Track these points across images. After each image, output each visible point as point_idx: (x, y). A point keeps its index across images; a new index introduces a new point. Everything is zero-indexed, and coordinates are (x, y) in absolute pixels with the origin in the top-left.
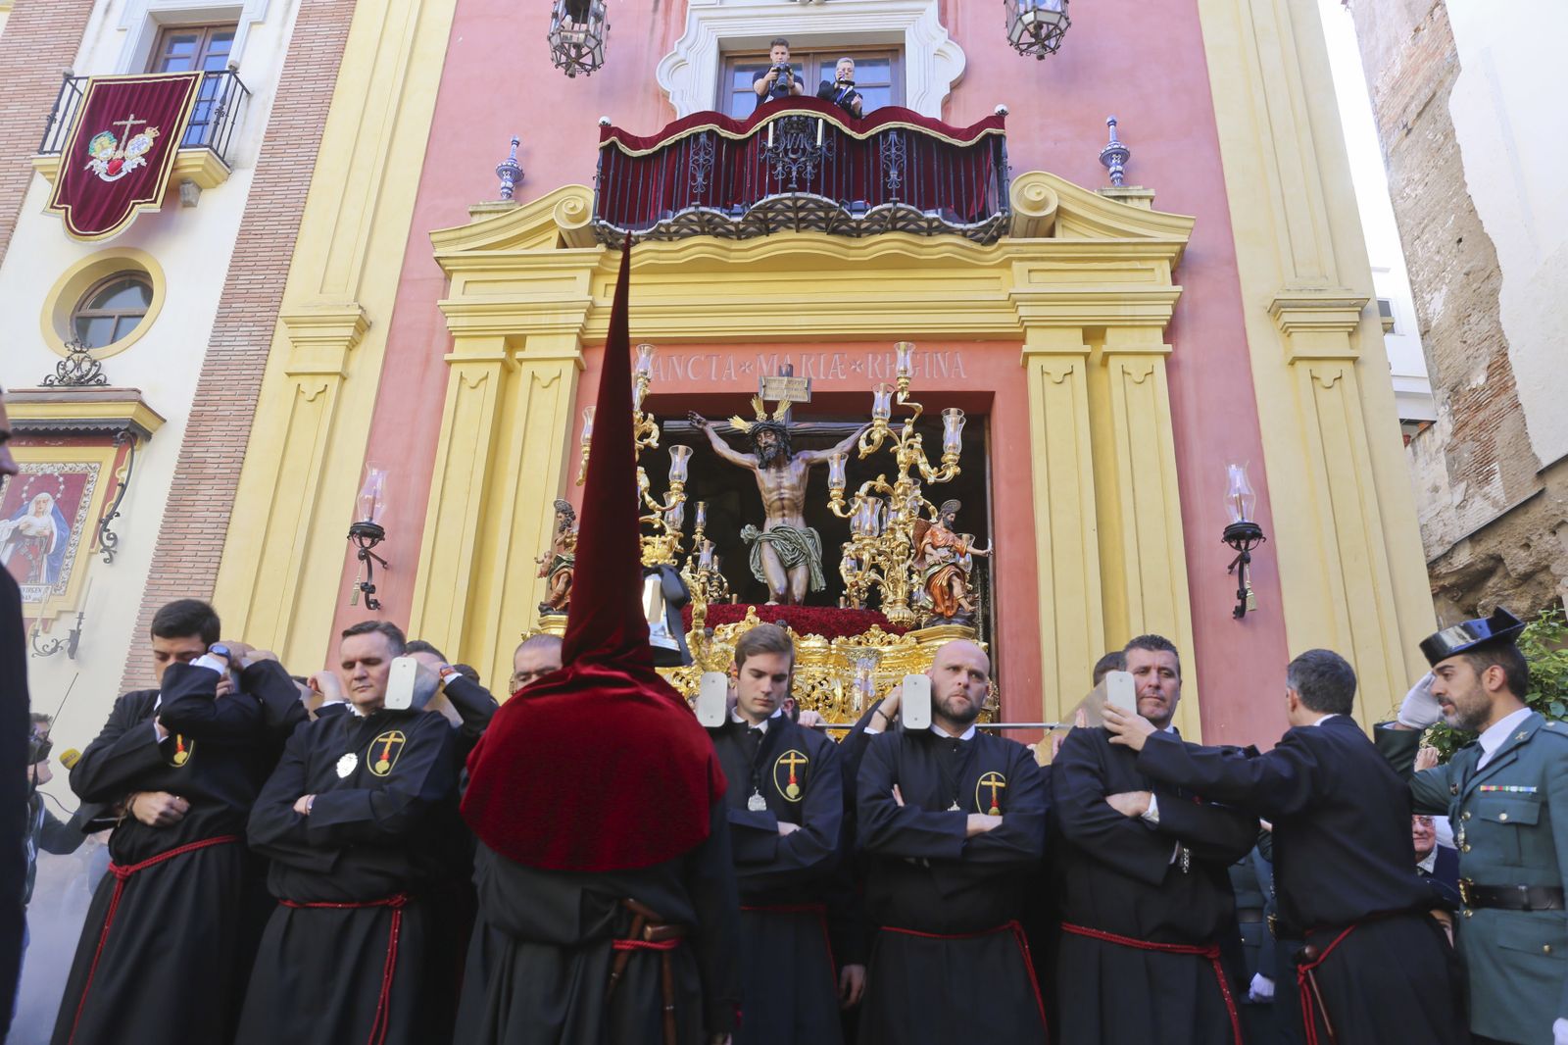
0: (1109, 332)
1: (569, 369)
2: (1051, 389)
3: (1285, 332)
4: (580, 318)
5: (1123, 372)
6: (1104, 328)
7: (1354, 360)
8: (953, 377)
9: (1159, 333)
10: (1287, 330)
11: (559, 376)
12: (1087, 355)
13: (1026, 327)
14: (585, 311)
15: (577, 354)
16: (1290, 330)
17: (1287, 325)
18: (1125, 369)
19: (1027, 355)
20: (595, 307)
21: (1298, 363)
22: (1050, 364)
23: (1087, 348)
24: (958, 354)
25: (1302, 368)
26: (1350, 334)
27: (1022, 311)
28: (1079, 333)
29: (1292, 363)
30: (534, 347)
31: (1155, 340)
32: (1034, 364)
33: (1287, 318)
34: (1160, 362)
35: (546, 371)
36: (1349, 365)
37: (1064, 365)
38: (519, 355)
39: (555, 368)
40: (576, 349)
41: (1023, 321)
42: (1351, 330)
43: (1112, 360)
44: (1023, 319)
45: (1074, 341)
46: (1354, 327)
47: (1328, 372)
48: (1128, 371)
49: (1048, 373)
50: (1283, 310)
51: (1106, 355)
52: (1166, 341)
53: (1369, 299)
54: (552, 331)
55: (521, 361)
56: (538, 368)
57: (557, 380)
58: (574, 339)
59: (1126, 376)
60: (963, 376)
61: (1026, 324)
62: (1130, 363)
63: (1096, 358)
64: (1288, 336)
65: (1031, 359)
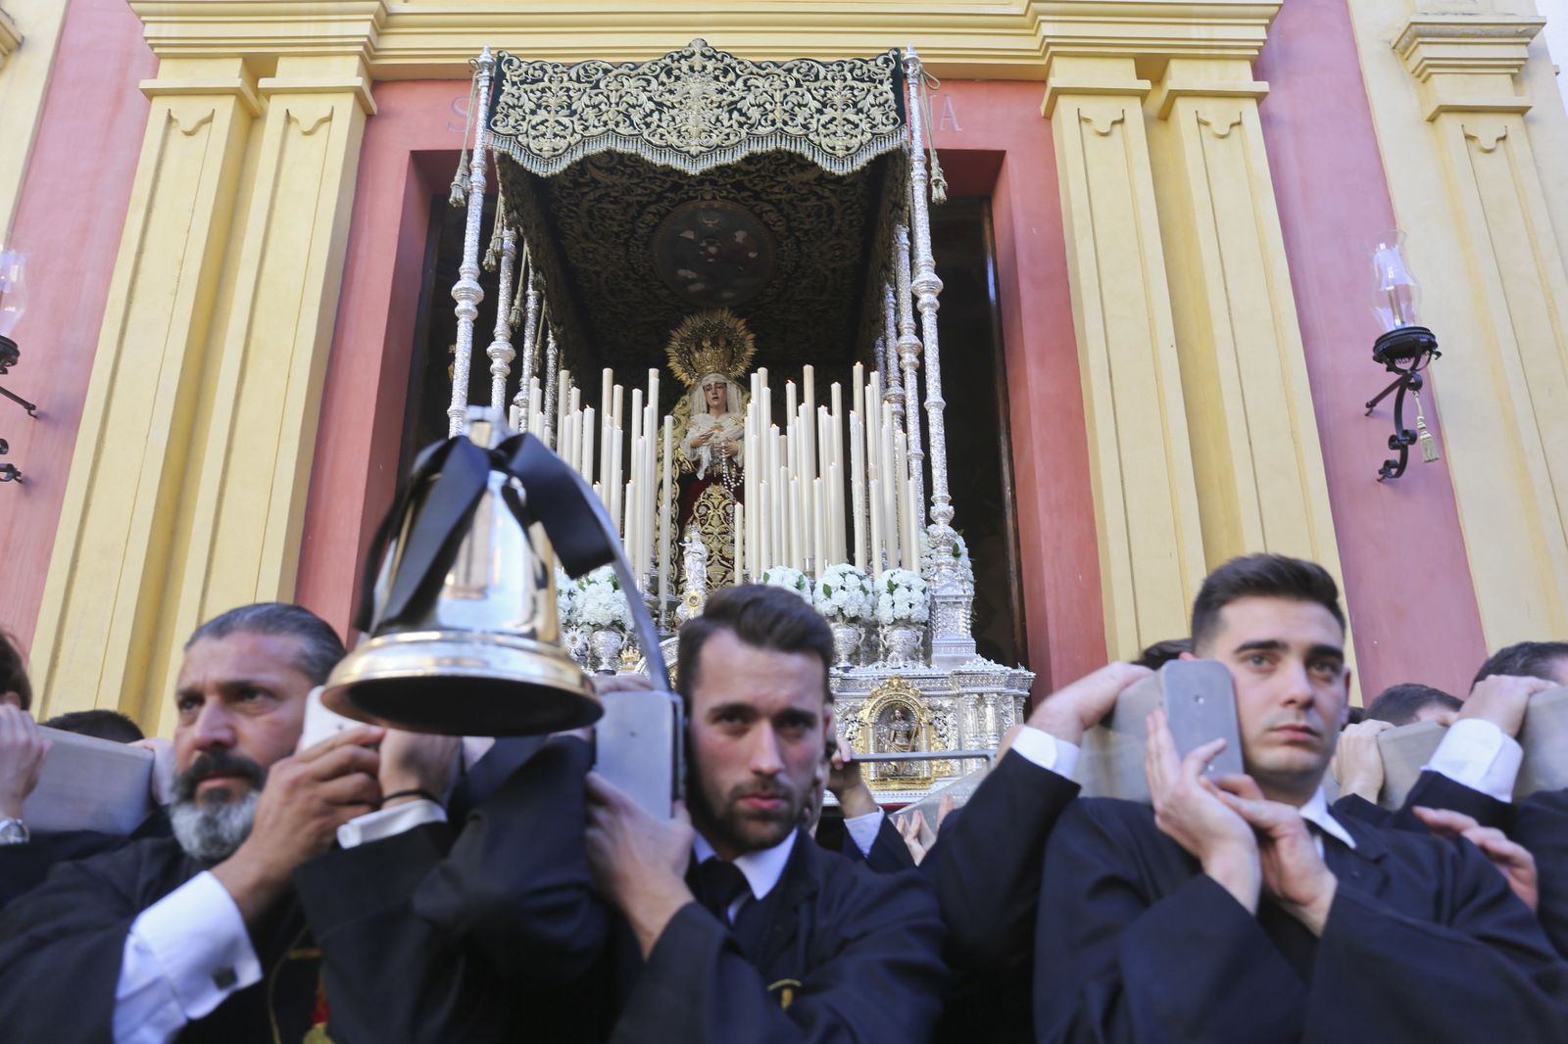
0: (1174, 65)
1: (346, 105)
2: (1093, 142)
3: (1419, 76)
4: (365, 29)
5: (1199, 122)
6: (1167, 59)
7: (1521, 111)
8: (942, 129)
9: (1247, 67)
10: (1423, 73)
11: (330, 119)
12: (1143, 95)
13: (1054, 54)
14: (372, 17)
15: (359, 82)
16: (1430, 70)
17: (1427, 62)
18: (1200, 116)
19: (1057, 93)
20: (389, 15)
21: (1444, 118)
22: (1091, 107)
23: (1146, 85)
24: (948, 98)
25: (1451, 124)
26: (1513, 76)
27: (1047, 29)
28: (1130, 65)
29: (1432, 120)
30: (289, 74)
31: (1240, 77)
32: (1066, 107)
33: (1426, 51)
34: (1250, 109)
35: (308, 110)
36: (1513, 122)
37: (1111, 108)
38: (263, 83)
39: (321, 106)
40: (358, 76)
41: (1049, 44)
42: (1515, 71)
43: (1181, 105)
44: (1048, 40)
45: (1124, 75)
46: (1519, 67)
47: (1487, 128)
48: (1205, 119)
49: (1087, 120)
50: (1420, 40)
51: (1174, 95)
52: (1256, 78)
53: (1543, 24)
54: (318, 49)
55: (269, 93)
56: (296, 105)
57: (327, 124)
58: (355, 61)
59: (1203, 127)
60: (957, 129)
61: (1052, 49)
62: (1209, 109)
63: (1157, 100)
64: (1424, 82)
65: (1062, 101)
